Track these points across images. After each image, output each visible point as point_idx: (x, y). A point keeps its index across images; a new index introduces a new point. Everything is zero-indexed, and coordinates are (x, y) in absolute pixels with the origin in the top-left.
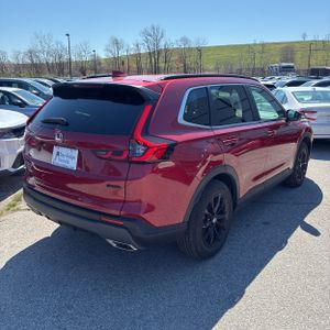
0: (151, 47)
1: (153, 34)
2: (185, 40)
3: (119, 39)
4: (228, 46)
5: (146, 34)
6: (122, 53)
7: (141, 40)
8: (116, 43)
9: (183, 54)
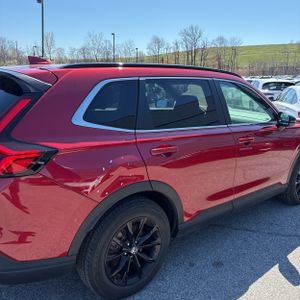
0: (189, 46)
1: (192, 34)
2: (221, 40)
3: (160, 38)
4: (264, 46)
5: (185, 33)
6: (163, 51)
7: (180, 39)
8: (158, 42)
9: (219, 53)
